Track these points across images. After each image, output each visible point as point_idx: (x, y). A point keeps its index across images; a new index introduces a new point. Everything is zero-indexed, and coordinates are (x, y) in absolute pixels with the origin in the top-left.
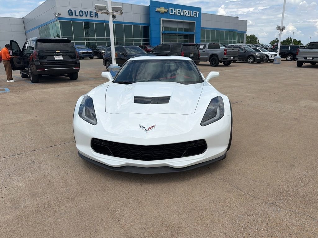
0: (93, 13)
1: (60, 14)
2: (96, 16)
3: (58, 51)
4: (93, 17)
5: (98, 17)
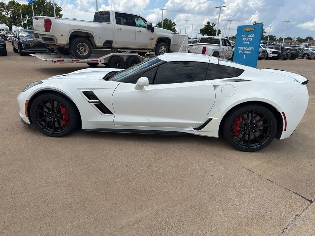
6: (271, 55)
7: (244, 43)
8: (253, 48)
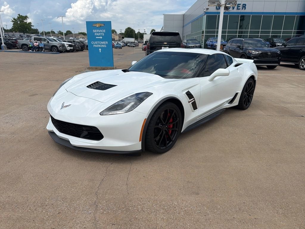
0: (240, 5)
1: (208, 9)
2: (244, 8)
3: (165, 43)
4: (240, 9)
5: (245, 9)
6: (69, 48)
7: (97, 37)
8: (107, 42)
